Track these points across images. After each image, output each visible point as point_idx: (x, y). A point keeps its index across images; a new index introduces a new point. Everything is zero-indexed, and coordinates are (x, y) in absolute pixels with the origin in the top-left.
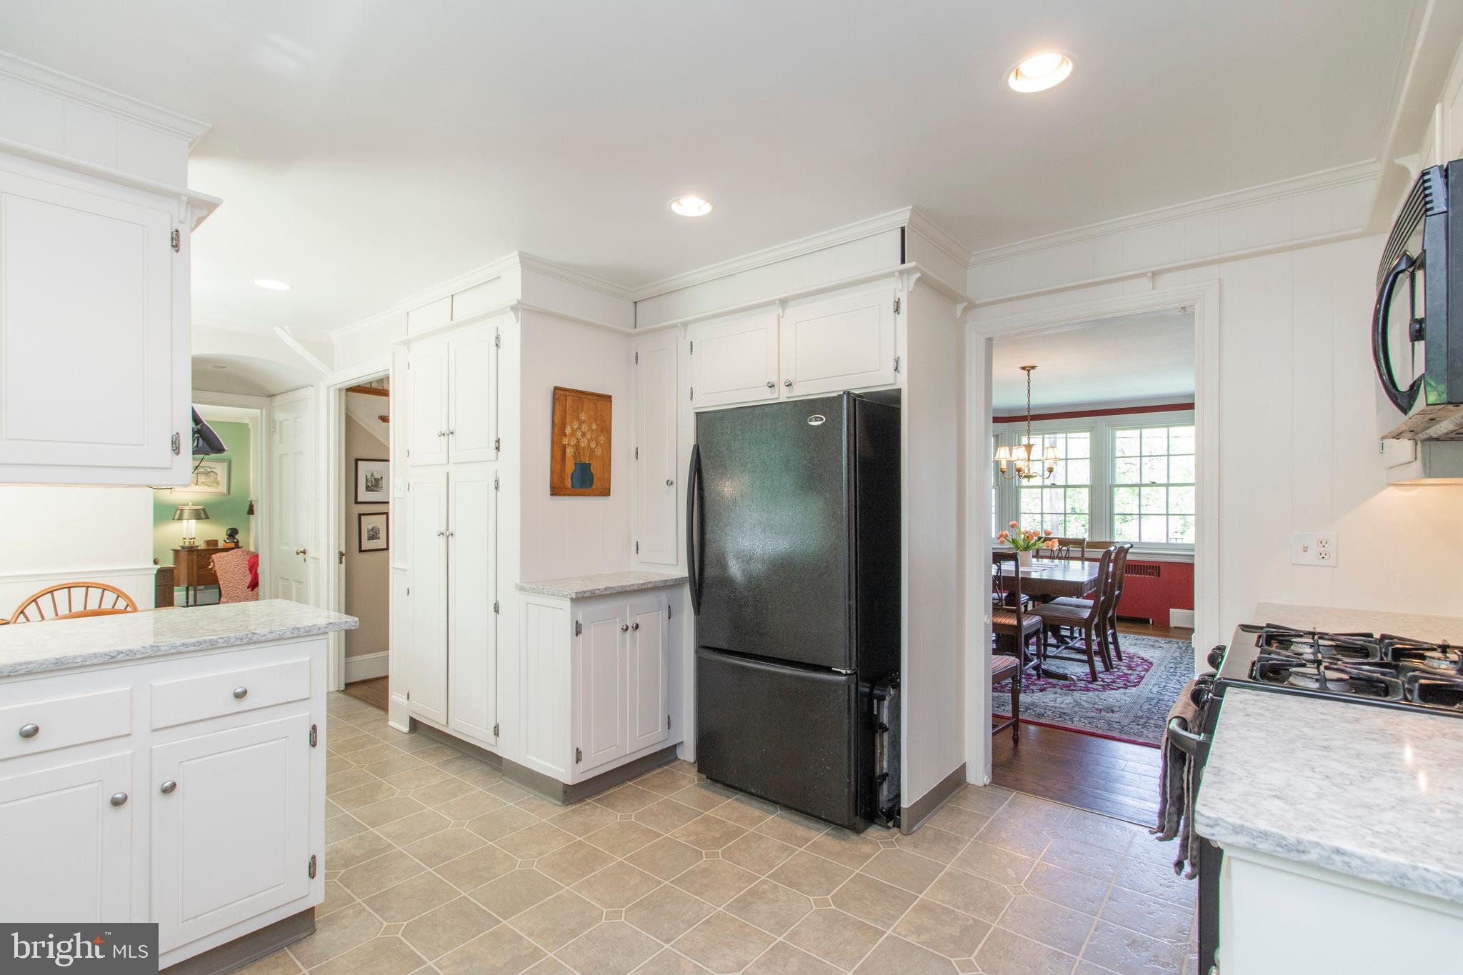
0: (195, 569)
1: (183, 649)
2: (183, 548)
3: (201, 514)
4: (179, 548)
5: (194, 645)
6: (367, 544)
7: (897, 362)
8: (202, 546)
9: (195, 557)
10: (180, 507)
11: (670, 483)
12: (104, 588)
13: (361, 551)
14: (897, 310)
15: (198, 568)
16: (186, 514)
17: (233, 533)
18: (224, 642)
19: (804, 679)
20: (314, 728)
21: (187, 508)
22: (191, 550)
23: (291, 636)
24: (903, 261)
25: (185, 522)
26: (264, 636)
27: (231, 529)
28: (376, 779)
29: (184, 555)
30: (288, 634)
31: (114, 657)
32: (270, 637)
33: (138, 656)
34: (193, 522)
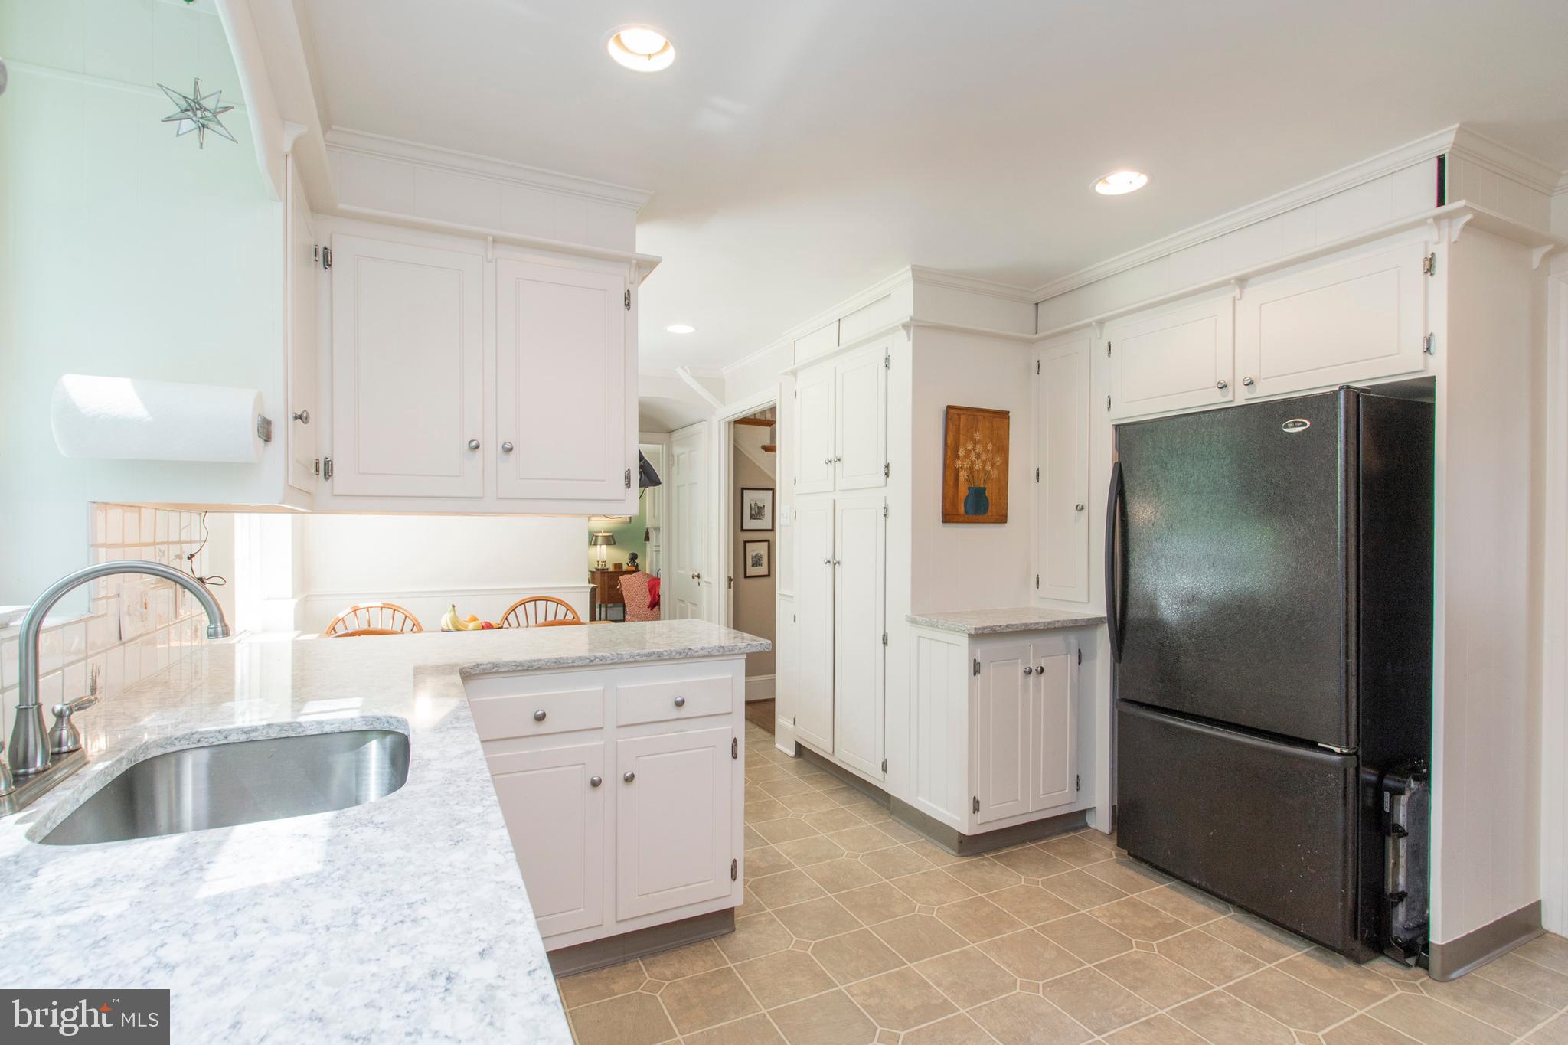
0: (606, 589)
1: (638, 658)
2: (597, 569)
3: (610, 541)
4: (594, 570)
5: (646, 655)
6: (751, 571)
7: (1429, 341)
8: (611, 569)
9: (606, 578)
10: (595, 534)
11: (1080, 508)
12: (558, 602)
13: (746, 577)
14: (1430, 269)
15: (609, 588)
16: (600, 540)
17: (633, 558)
18: (667, 655)
19: (1273, 752)
20: (735, 741)
21: (600, 534)
22: (603, 571)
23: (718, 654)
24: (1441, 202)
25: (599, 546)
26: (697, 652)
27: (632, 554)
28: (770, 798)
29: (598, 576)
30: (715, 652)
31: (592, 661)
32: (701, 653)
33: (608, 662)
34: (604, 547)
